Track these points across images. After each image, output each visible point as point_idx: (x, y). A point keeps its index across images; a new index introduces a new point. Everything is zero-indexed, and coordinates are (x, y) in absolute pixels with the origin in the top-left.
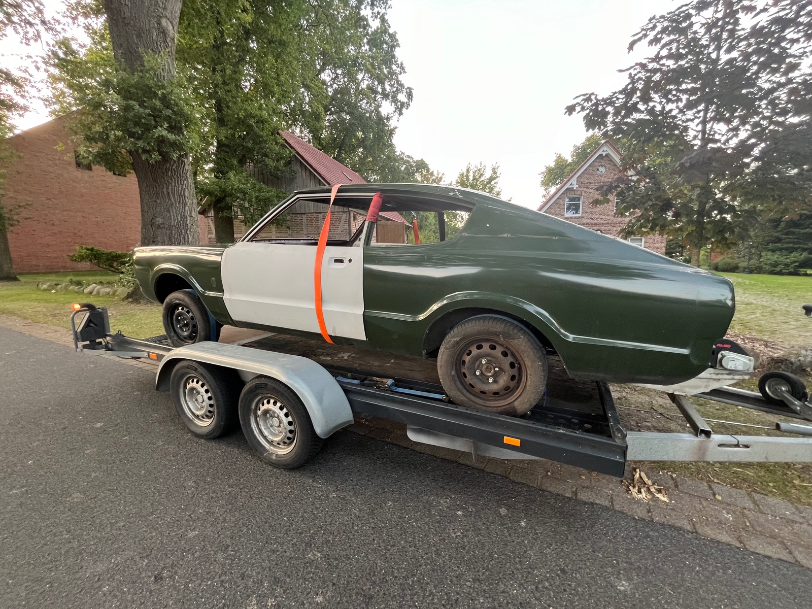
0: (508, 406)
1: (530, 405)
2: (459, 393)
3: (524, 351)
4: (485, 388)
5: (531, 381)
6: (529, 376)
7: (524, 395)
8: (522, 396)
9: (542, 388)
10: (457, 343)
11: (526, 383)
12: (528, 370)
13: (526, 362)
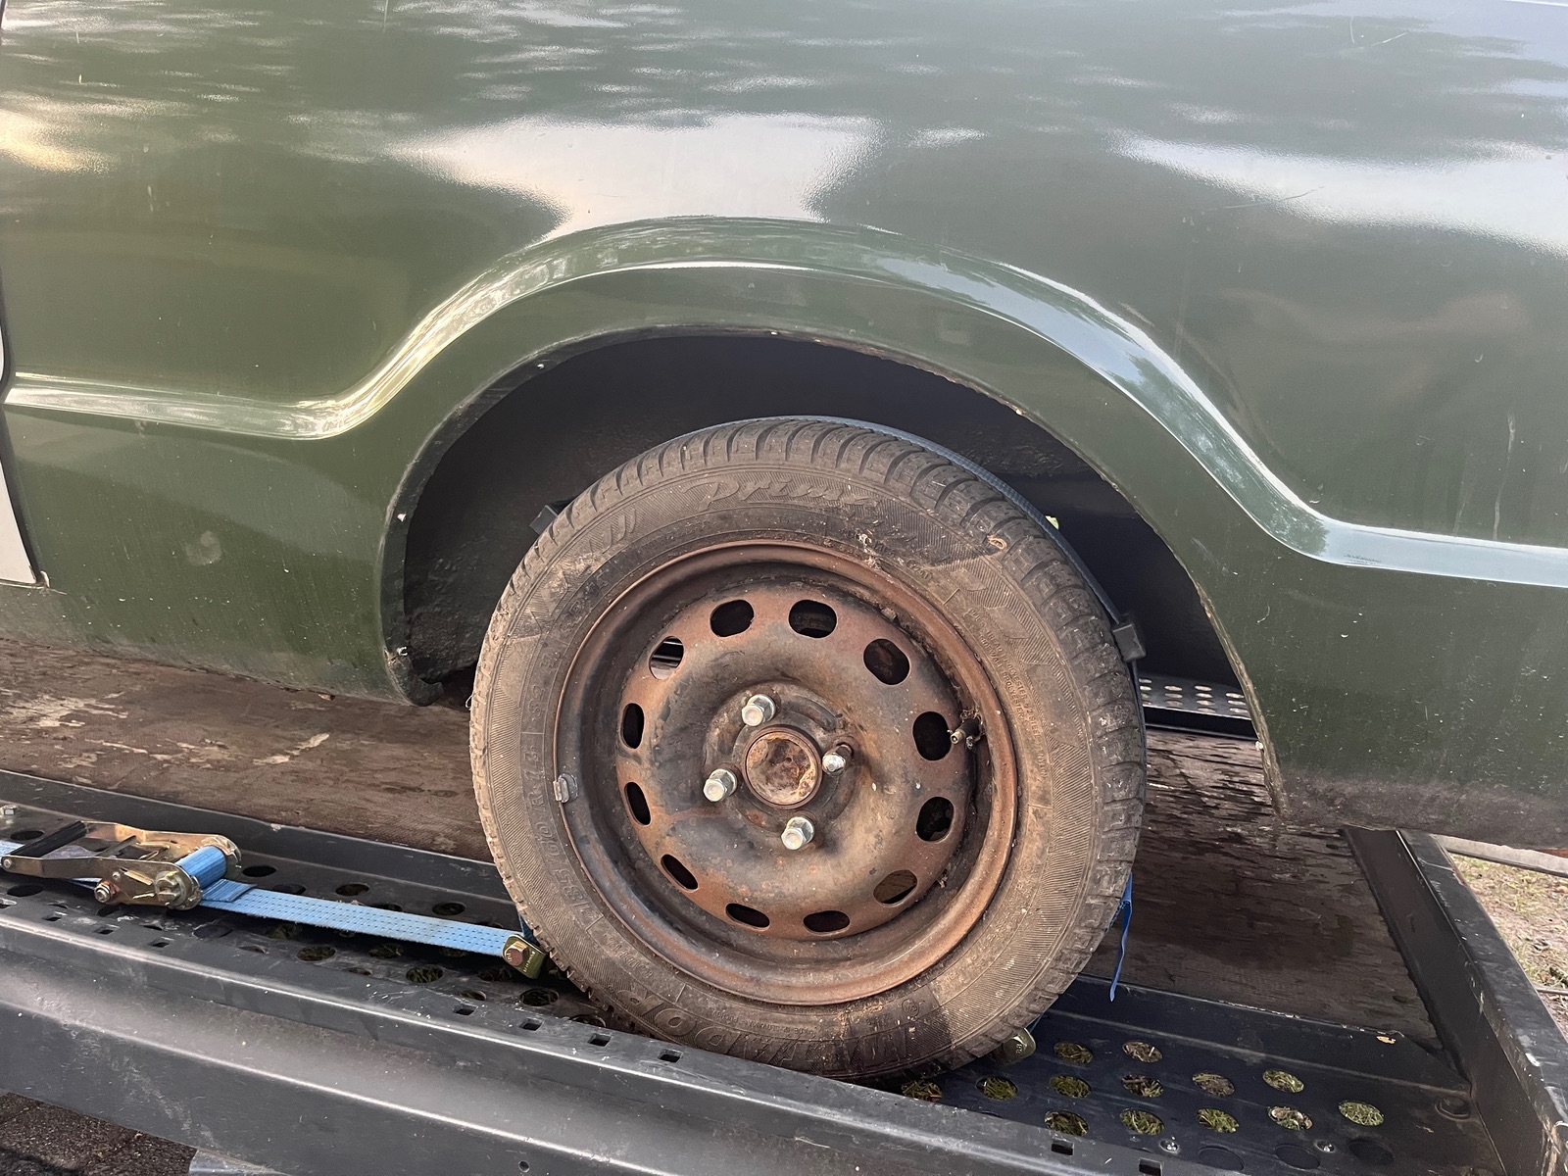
0: (895, 1003)
1: (1032, 998)
2: (596, 917)
3: (1010, 641)
4: (761, 884)
5: (1046, 838)
6: (1031, 806)
7: (997, 928)
8: (983, 938)
9: (1115, 886)
10: (592, 588)
11: (1012, 854)
12: (1027, 765)
13: (1021, 717)
